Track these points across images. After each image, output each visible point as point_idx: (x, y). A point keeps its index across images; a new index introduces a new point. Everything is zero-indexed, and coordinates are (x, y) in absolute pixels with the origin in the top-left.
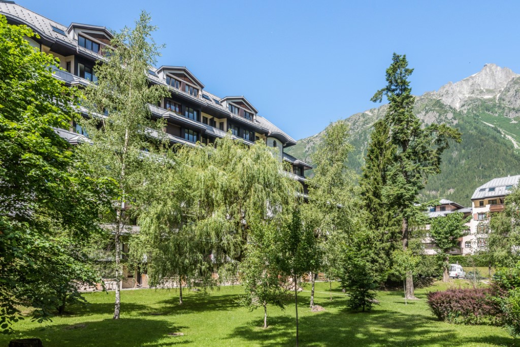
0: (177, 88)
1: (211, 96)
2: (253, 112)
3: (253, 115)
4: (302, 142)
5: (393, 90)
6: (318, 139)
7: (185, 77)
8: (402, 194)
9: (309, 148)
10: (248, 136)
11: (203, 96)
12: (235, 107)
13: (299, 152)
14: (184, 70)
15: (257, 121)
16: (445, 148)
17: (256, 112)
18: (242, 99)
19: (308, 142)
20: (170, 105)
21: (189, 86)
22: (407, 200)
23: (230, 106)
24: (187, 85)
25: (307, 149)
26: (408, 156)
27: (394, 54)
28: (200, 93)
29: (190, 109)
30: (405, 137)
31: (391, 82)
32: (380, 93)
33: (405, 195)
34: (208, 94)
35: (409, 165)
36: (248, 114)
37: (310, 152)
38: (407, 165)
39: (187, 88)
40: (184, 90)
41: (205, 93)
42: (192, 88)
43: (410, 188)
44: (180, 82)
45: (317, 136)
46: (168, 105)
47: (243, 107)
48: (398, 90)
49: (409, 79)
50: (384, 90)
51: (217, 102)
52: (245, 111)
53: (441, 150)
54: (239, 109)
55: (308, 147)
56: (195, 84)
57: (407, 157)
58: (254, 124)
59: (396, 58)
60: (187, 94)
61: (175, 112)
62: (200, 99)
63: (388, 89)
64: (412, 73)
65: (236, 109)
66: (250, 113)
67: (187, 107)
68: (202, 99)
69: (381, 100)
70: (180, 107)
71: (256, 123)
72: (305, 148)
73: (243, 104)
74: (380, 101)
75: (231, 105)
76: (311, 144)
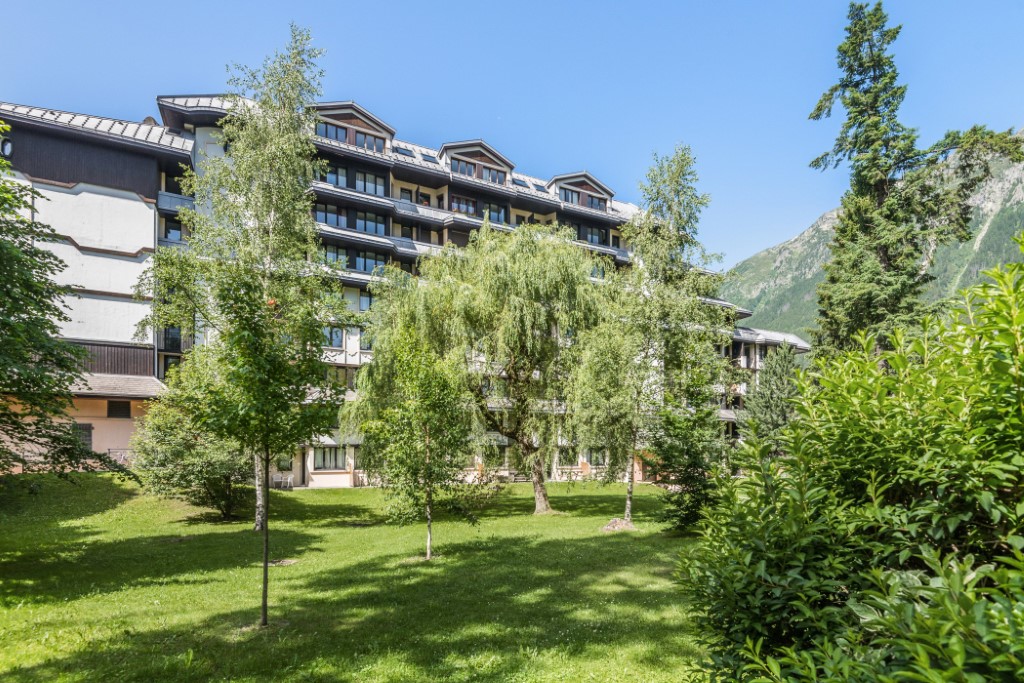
0: (470, 175)
1: (530, 180)
2: (605, 196)
3: (605, 201)
4: (769, 253)
5: (857, 85)
6: (798, 244)
7: (482, 155)
8: (870, 293)
9: (781, 262)
10: (596, 238)
11: (514, 182)
12: (573, 191)
13: (763, 270)
14: (480, 145)
15: (613, 210)
16: (980, 180)
17: (611, 195)
18: (585, 176)
19: (780, 252)
20: (459, 203)
21: (490, 169)
22: (881, 305)
23: (563, 192)
24: (485, 167)
25: (778, 264)
26: (888, 213)
27: (852, 5)
28: (508, 177)
29: (492, 205)
30: (880, 174)
31: (850, 69)
32: (829, 98)
33: (878, 296)
34: (521, 177)
35: (889, 230)
36: (596, 201)
37: (783, 269)
38: (885, 232)
39: (486, 173)
40: (480, 176)
41: (515, 175)
42: (495, 172)
43: (892, 279)
44: (474, 165)
45: (796, 240)
46: (455, 205)
47: (586, 190)
48: (868, 81)
49: (889, 50)
50: (835, 89)
51: (540, 188)
52: (590, 196)
53: (969, 187)
54: (579, 193)
55: (779, 259)
56: (499, 165)
57: (888, 217)
58: (609, 214)
59: (856, 13)
60: (486, 182)
61: (467, 213)
62: (510, 188)
63: (845, 85)
64: (898, 37)
65: (575, 196)
66: (600, 199)
67: (485, 203)
68: (511, 186)
69: (829, 111)
70: (475, 204)
71: (611, 212)
72: (775, 262)
73: (587, 184)
74: (829, 115)
75: (565, 189)
76: (786, 254)
